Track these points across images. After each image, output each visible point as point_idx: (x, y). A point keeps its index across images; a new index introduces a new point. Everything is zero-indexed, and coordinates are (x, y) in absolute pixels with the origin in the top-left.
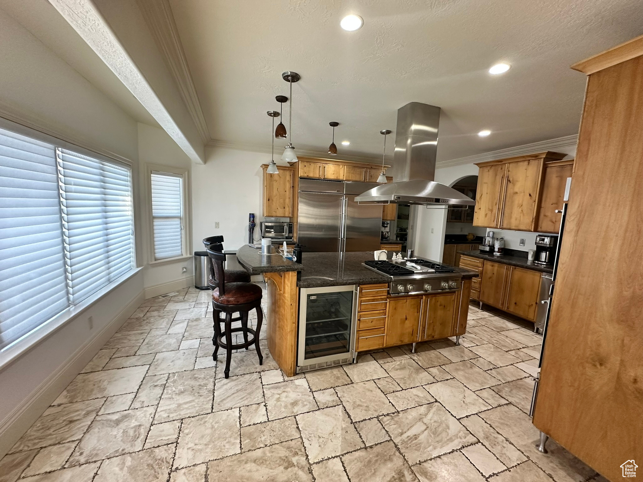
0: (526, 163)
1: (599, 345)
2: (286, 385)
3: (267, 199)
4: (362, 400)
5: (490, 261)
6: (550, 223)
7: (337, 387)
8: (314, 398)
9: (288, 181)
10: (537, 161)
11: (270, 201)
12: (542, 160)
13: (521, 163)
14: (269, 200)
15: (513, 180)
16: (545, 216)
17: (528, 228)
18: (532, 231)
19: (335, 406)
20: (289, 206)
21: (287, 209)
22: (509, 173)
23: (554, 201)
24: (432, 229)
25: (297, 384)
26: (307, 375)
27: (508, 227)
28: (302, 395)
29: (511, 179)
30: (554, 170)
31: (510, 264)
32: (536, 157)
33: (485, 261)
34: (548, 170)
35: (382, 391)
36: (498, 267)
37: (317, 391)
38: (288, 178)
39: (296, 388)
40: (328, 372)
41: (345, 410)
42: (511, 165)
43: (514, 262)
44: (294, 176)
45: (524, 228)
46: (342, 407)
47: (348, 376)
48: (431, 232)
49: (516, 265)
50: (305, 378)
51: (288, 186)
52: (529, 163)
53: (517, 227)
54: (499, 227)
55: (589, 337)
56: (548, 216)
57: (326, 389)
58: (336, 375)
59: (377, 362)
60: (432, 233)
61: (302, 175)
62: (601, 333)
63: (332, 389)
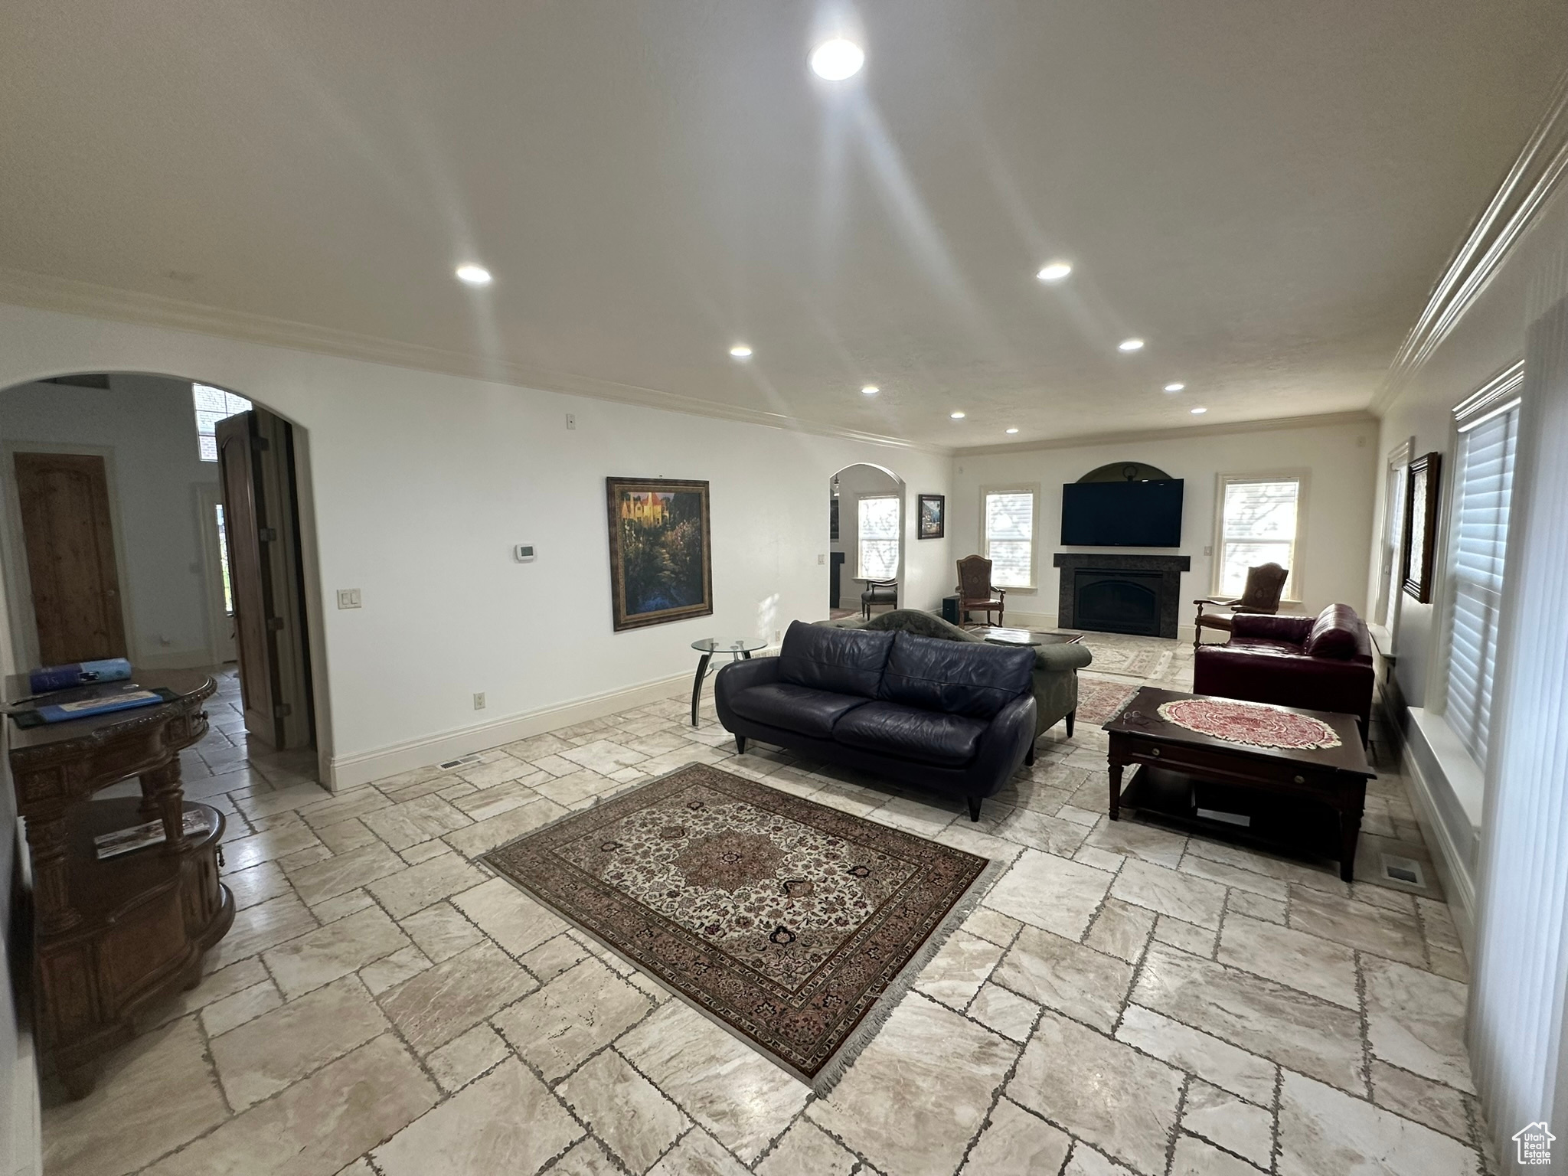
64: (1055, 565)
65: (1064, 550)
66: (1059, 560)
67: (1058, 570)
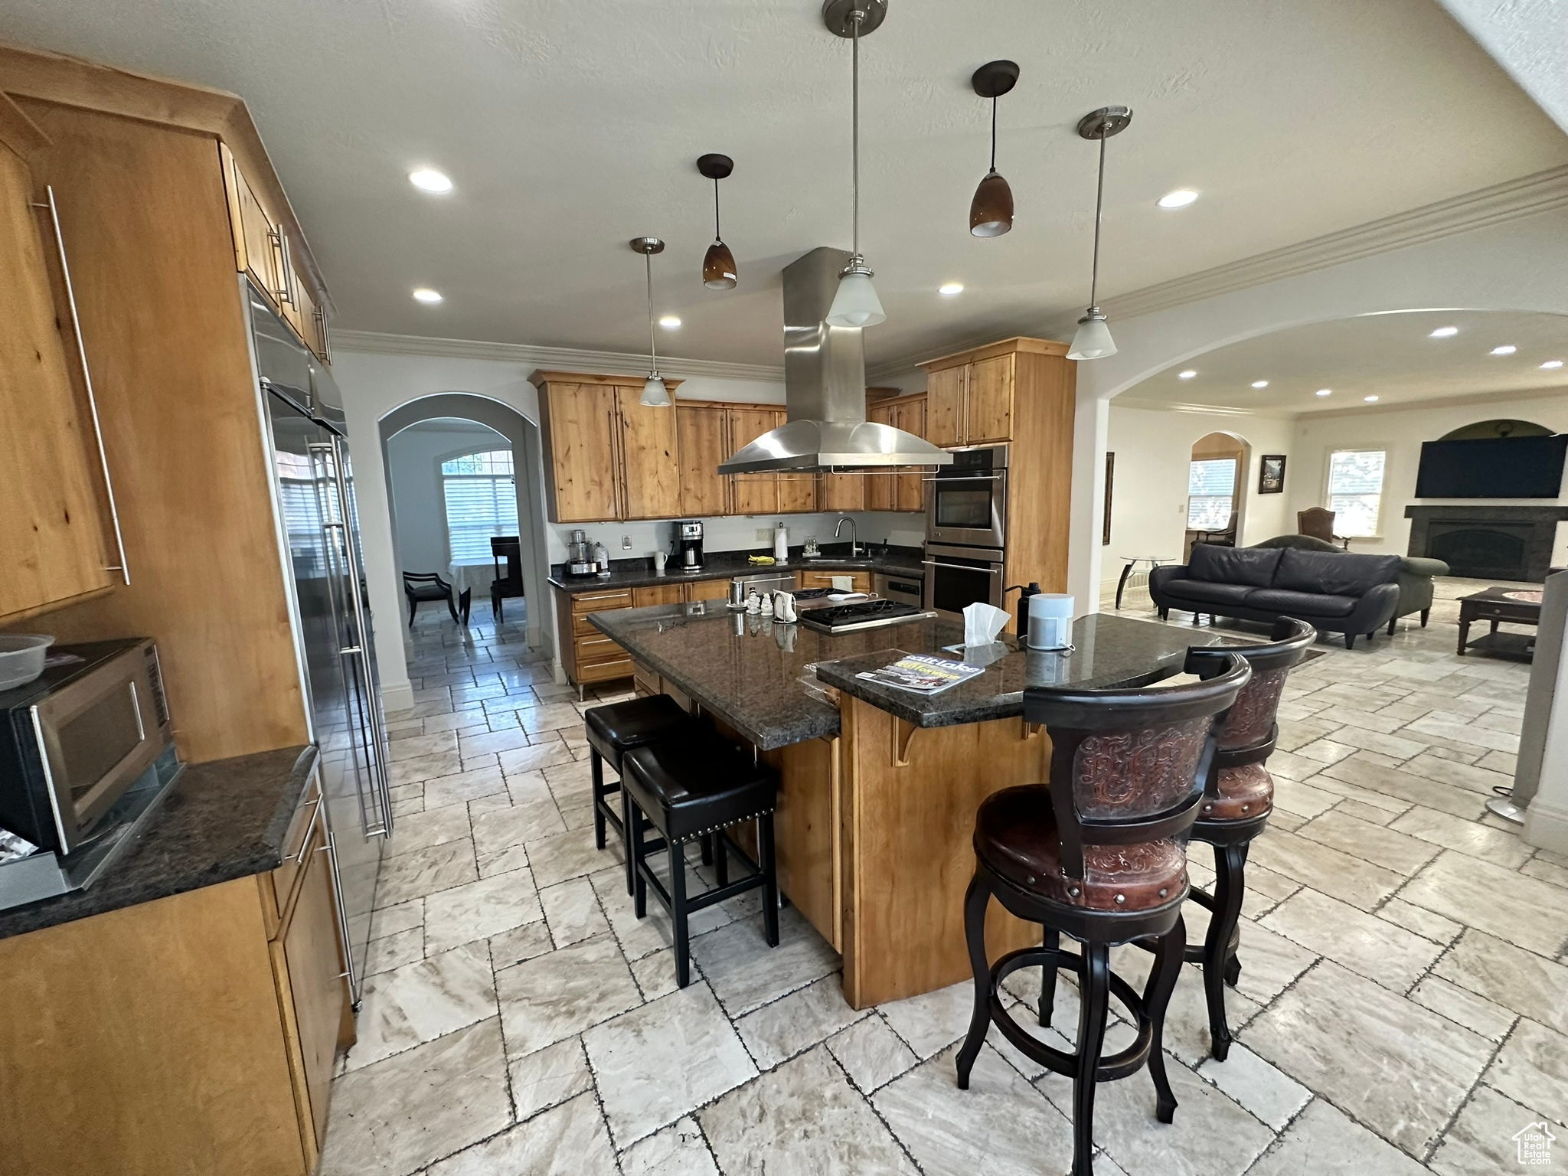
5: (645, 586)
6: (695, 500)
15: (631, 422)
16: (686, 489)
17: (673, 513)
22: (623, 406)
23: (696, 465)
29: (627, 420)
30: (686, 412)
33: (634, 589)
36: (663, 593)
42: (623, 391)
45: (668, 514)
53: (657, 512)
56: (691, 489)
64: (1407, 516)
65: (1419, 502)
66: (1410, 511)
67: (1410, 521)
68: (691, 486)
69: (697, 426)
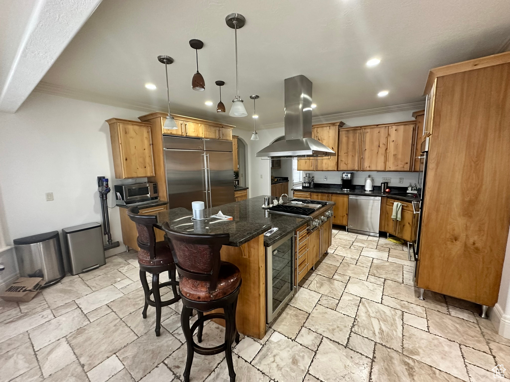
0: (328, 128)
1: (454, 230)
2: (268, 349)
3: (125, 159)
4: (330, 324)
5: (315, 192)
6: (345, 165)
7: (304, 324)
8: (301, 345)
9: (146, 138)
10: (334, 127)
11: (128, 160)
12: (337, 126)
13: (325, 128)
14: (126, 160)
15: (321, 139)
16: (341, 161)
17: (333, 169)
18: (336, 171)
19: (321, 342)
20: (150, 166)
21: (148, 168)
22: (318, 134)
23: (346, 152)
24: (261, 176)
25: (276, 341)
26: (274, 327)
27: (321, 169)
28: (291, 349)
29: (320, 138)
30: (344, 132)
31: (329, 193)
32: (334, 124)
33: (312, 193)
34: (340, 132)
35: (331, 309)
36: (321, 196)
37: (296, 337)
38: (145, 134)
39: (280, 345)
40: (284, 315)
41: (331, 340)
42: (319, 129)
43: (331, 192)
44: (152, 133)
45: (331, 169)
46: (326, 339)
47: (300, 310)
48: (260, 177)
49: (332, 193)
50: (275, 331)
51: (146, 143)
52: (330, 128)
53: (327, 169)
54: (315, 170)
55: (448, 227)
56: (343, 161)
57: (300, 331)
58: (292, 314)
59: (303, 287)
60: (262, 178)
61: (165, 132)
62: (454, 223)
63: (303, 327)
68: (343, 159)
69: (348, 137)
